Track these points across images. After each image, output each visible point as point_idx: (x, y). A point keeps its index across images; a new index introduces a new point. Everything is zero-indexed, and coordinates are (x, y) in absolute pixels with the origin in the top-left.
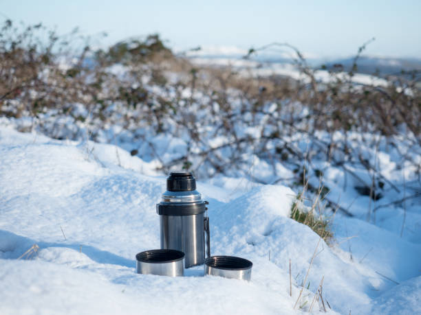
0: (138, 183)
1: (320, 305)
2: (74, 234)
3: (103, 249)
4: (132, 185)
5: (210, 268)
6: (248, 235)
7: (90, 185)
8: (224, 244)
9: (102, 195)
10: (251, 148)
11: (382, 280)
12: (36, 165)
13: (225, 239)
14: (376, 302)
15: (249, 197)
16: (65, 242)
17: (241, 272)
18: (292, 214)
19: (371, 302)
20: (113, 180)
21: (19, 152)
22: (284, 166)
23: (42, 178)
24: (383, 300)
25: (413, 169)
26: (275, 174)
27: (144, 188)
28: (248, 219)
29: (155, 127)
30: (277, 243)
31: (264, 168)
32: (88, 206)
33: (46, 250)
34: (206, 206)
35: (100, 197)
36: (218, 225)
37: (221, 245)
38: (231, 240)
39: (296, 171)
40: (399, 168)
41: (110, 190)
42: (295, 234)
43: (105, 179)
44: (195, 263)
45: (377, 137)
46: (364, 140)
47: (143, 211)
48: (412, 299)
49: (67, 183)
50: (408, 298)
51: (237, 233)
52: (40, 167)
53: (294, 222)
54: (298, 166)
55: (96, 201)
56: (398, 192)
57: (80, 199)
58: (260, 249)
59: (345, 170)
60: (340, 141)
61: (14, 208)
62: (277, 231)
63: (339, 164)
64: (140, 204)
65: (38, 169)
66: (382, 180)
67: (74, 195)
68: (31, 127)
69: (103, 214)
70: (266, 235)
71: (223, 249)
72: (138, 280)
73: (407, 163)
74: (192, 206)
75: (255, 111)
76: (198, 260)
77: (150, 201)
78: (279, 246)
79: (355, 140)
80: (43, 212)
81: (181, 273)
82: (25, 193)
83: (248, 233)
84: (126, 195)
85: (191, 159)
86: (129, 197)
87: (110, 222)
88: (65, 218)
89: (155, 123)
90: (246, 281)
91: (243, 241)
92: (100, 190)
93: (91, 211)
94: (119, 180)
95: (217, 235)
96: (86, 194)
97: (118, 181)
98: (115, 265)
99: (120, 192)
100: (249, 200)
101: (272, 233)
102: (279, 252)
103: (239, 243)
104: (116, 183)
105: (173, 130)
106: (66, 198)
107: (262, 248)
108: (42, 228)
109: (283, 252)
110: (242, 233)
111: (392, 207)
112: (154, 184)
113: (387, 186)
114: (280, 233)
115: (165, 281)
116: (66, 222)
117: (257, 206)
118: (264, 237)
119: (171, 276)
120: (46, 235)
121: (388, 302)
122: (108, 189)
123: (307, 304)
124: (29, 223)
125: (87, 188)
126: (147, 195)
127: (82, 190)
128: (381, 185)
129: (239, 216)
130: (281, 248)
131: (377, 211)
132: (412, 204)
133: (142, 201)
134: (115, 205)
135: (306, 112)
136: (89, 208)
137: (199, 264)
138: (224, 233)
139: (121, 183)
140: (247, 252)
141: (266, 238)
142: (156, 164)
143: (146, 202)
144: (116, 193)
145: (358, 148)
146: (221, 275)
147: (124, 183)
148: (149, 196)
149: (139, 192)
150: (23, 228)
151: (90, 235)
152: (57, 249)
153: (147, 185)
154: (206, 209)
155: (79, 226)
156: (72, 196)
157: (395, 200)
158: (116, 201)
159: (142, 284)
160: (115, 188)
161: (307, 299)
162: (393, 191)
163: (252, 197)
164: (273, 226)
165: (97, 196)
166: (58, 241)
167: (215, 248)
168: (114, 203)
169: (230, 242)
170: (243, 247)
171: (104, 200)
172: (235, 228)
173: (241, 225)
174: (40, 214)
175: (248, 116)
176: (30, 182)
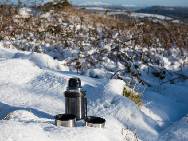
0: (56, 78)
1: (135, 138)
2: (28, 102)
3: (40, 110)
4: (53, 78)
5: (87, 123)
7: (35, 78)
8: (93, 107)
9: (40, 83)
10: (107, 55)
11: (163, 122)
12: (11, 68)
13: (94, 105)
14: (160, 135)
15: (105, 85)
16: (24, 107)
17: (101, 125)
18: (124, 93)
19: (158, 135)
20: (45, 76)
21: (4, 62)
23: (14, 75)
24: (163, 133)
25: (179, 65)
26: (117, 67)
27: (58, 80)
28: (104, 96)
29: (64, 44)
30: (117, 107)
31: (112, 64)
32: (34, 88)
33: (15, 111)
34: (85, 93)
35: (39, 84)
36: (91, 98)
38: (96, 105)
39: (126, 66)
40: (172, 64)
41: (43, 81)
42: (125, 103)
43: (42, 75)
44: (81, 118)
45: (163, 50)
46: (157, 51)
47: (58, 91)
48: (176, 133)
49: (25, 77)
51: (99, 102)
52: (13, 70)
53: (124, 97)
54: (127, 63)
55: (37, 86)
56: (172, 75)
57: (31, 85)
58: (109, 110)
59: (148, 65)
60: (146, 52)
61: (2, 89)
62: (117, 102)
63: (145, 62)
64: (57, 87)
65: (12, 71)
66: (165, 70)
67: (28, 83)
68: (10, 45)
69: (40, 92)
71: (93, 109)
72: (55, 129)
73: (176, 62)
74: (79, 93)
75: (108, 37)
76: (82, 117)
77: (61, 86)
79: (153, 51)
80: (14, 91)
81: (75, 125)
82: (7, 82)
83: (104, 102)
84: (50, 83)
85: (80, 60)
86: (52, 84)
87: (44, 96)
88: (24, 94)
89: (64, 42)
90: (103, 129)
91: (102, 106)
92: (39, 81)
93: (35, 90)
95: (91, 103)
96: (33, 82)
97: (47, 76)
98: (45, 119)
99: (48, 82)
100: (104, 87)
101: (115, 102)
102: (118, 111)
103: (100, 107)
104: (46, 77)
105: (72, 46)
106: (24, 84)
107: (110, 109)
108: (14, 99)
109: (119, 111)
110: (101, 102)
111: (169, 82)
112: (63, 78)
113: (167, 73)
115: (67, 130)
116: (25, 96)
117: (108, 90)
118: (111, 104)
119: (70, 126)
120: (16, 102)
121: (166, 135)
122: (43, 80)
123: (129, 138)
124: (8, 97)
125: (33, 80)
126: (60, 83)
127: (31, 80)
128: (164, 72)
129: (100, 94)
130: (118, 109)
131: (162, 85)
132: (178, 81)
133: (58, 86)
134: (46, 88)
135: (131, 37)
136: (34, 89)
137: (82, 119)
138: (93, 102)
139: (48, 77)
140: (104, 111)
142: (64, 62)
143: (59, 87)
144: (46, 82)
145: (154, 55)
146: (92, 126)
147: (50, 77)
148: (61, 84)
149: (56, 82)
150: (6, 99)
151: (35, 102)
152: (20, 111)
153: (60, 79)
155: (30, 98)
156: (27, 83)
157: (170, 79)
158: (46, 86)
159: (57, 131)
160: (46, 80)
161: (129, 135)
162: (170, 75)
163: (106, 85)
164: (115, 99)
165: (38, 83)
166: (21, 106)
167: (89, 109)
168: (46, 87)
170: (102, 109)
171: (41, 85)
172: (98, 100)
173: (101, 99)
176: (9, 77)
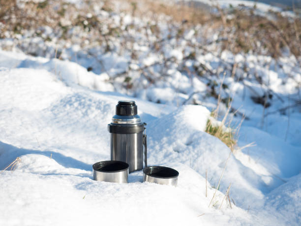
0: (93, 101)
1: (227, 203)
2: (46, 142)
4: (88, 103)
5: (147, 176)
6: (174, 145)
7: (57, 101)
8: (156, 151)
9: (66, 109)
10: (175, 65)
11: (271, 178)
12: (17, 85)
13: (157, 147)
14: (268, 198)
15: (176, 114)
16: (39, 149)
17: (170, 180)
18: (207, 128)
19: (264, 198)
20: (75, 98)
22: (199, 79)
23: (22, 95)
24: (273, 196)
25: (294, 84)
27: (98, 105)
28: (175, 132)
29: (104, 47)
30: (196, 151)
31: (184, 82)
32: (56, 118)
34: (145, 126)
35: (65, 111)
36: (152, 136)
37: (154, 152)
38: (161, 148)
39: (208, 85)
40: (284, 83)
41: (72, 106)
42: (209, 144)
43: (69, 96)
44: (136, 169)
45: (269, 59)
46: (259, 61)
47: (96, 123)
48: (294, 196)
49: (40, 99)
50: (292, 195)
51: (167, 142)
52: (20, 86)
53: (208, 135)
54: (210, 81)
55: (61, 114)
56: (283, 101)
57: (50, 112)
58: (183, 155)
59: (244, 84)
60: (241, 62)
62: (196, 142)
63: (240, 80)
64: (94, 118)
65: (18, 88)
66: (271, 93)
68: (12, 46)
69: (67, 125)
70: (188, 144)
71: (156, 155)
72: (94, 186)
73: (290, 80)
74: (134, 127)
75: (178, 37)
76: (138, 166)
77: (102, 116)
78: (197, 154)
79: (253, 62)
80: (22, 123)
81: (128, 180)
82: (9, 107)
83: (174, 143)
84: (84, 110)
85: (130, 74)
86: (86, 112)
87: (73, 132)
88: (39, 128)
89: (104, 44)
90: (174, 186)
91: (171, 149)
92: (65, 106)
93: (58, 122)
94: (78, 97)
95: (152, 144)
96: (54, 108)
97: (78, 99)
98: (76, 169)
99: (79, 107)
100: (175, 117)
101: (193, 143)
102: (197, 158)
103: (167, 151)
104: (76, 100)
105: (118, 50)
106: (40, 112)
107: (185, 155)
108: (22, 136)
109: (200, 158)
110: (170, 143)
111: (278, 113)
112: (105, 102)
113: (274, 97)
114: (198, 144)
115: (115, 188)
116: (40, 131)
117: (181, 123)
118: (186, 146)
119: (118, 182)
121: (277, 198)
122: (70, 105)
123: (218, 203)
124: (12, 132)
125: (55, 104)
126: (99, 111)
127: (51, 105)
128: (271, 96)
129: (168, 130)
130: (198, 155)
132: (293, 112)
133: (96, 116)
134: (76, 118)
135: (215, 37)
136: (57, 120)
137: (139, 170)
138: (157, 143)
139: (80, 100)
140: (174, 157)
141: (187, 148)
142: (104, 76)
143: (99, 116)
144: (77, 108)
145: (254, 68)
146: (156, 182)
147: (83, 100)
148: (101, 111)
149: (93, 108)
150: (8, 136)
151: (57, 142)
152: (34, 156)
153: (100, 103)
154: (145, 129)
155: (49, 134)
156: (44, 110)
157: (280, 108)
158: (77, 114)
159: (98, 190)
160: (76, 104)
161: (218, 199)
162: (279, 101)
163: (178, 115)
164: (193, 138)
165: (63, 111)
166: (34, 147)
168: (76, 116)
169: (161, 149)
170: (171, 154)
171: (68, 114)
172: (165, 139)
173: (169, 137)
174: (21, 124)
175: (173, 41)
176: (13, 98)
